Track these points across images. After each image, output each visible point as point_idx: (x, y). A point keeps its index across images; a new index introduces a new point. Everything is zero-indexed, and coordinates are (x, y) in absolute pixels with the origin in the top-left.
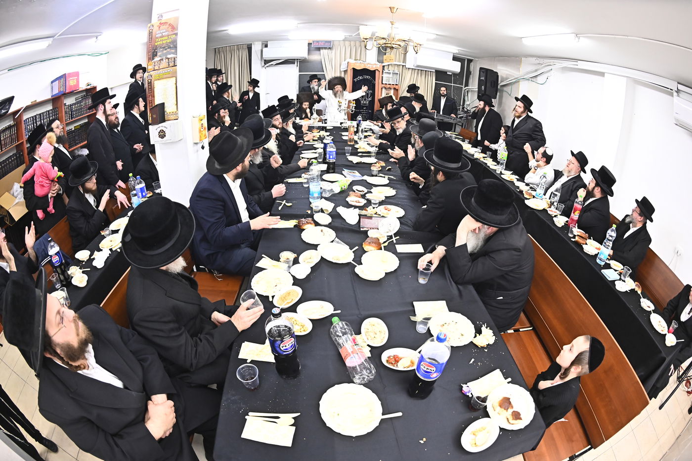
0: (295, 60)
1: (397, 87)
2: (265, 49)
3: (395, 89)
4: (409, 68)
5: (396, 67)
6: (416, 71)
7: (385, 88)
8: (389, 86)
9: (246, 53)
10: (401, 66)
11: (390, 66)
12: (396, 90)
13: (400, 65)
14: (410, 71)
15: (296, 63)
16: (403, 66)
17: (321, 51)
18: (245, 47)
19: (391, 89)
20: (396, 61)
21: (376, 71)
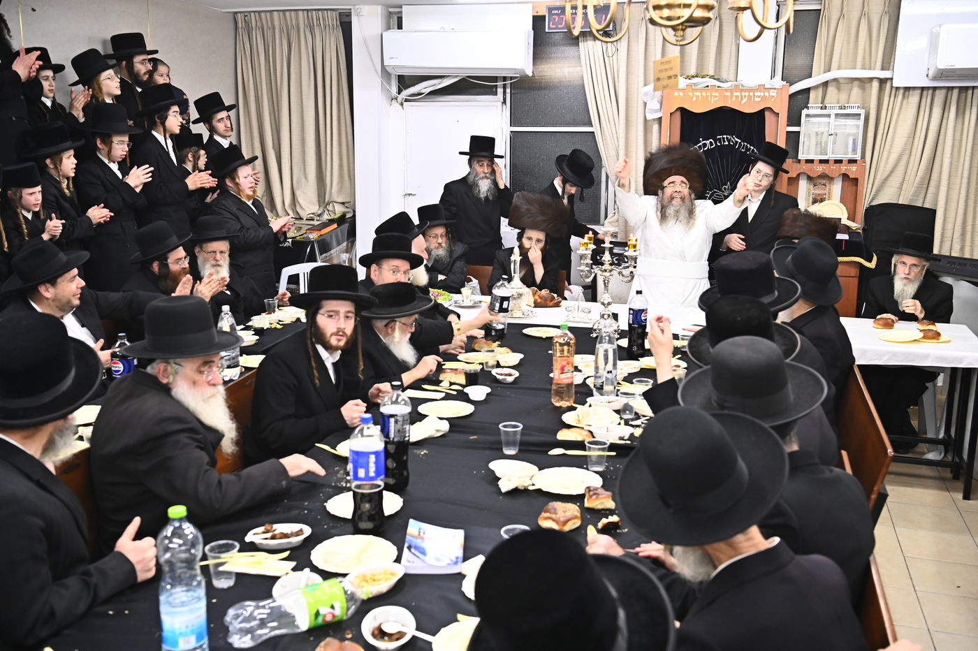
0: (495, 79)
1: (853, 170)
2: (392, 36)
3: (845, 176)
4: (907, 89)
5: (856, 91)
6: (940, 96)
7: (810, 178)
8: (820, 169)
9: (334, 40)
10: (876, 84)
11: (831, 90)
12: (851, 182)
13: (871, 79)
14: (914, 98)
15: (500, 91)
16: (883, 82)
17: (581, 44)
18: (333, 20)
19: (831, 179)
20: (854, 68)
21: (767, 114)
